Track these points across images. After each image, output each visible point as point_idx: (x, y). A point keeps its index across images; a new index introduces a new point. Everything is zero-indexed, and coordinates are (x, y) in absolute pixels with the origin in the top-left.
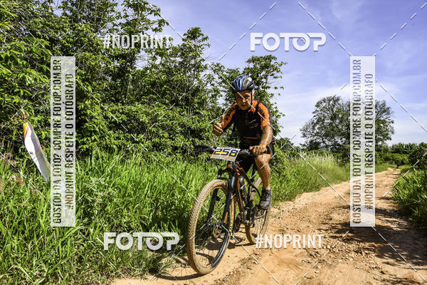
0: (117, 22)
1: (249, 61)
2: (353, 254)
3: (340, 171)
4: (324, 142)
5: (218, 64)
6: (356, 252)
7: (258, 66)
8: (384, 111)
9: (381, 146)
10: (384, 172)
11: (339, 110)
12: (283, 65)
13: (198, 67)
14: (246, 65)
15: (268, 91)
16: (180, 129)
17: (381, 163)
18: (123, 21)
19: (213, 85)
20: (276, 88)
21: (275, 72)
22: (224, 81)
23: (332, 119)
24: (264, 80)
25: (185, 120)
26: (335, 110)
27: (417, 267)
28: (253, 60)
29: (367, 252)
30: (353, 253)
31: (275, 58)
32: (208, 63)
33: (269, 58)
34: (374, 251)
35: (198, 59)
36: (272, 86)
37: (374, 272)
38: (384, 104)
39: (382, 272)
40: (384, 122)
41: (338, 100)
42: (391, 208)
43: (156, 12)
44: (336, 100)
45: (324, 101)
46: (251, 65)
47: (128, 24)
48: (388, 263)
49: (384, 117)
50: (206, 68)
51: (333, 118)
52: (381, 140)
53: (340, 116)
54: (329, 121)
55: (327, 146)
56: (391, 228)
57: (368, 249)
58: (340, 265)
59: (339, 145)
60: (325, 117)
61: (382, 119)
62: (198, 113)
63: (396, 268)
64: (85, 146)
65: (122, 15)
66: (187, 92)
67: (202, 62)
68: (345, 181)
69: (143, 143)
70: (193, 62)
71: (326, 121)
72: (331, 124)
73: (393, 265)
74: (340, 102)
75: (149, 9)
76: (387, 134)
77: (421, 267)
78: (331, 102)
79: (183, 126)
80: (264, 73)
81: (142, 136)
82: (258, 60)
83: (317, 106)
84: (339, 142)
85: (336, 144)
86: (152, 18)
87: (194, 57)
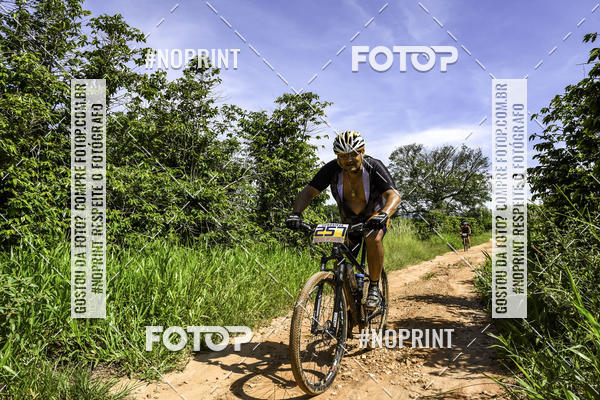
0: (82, 50)
1: (280, 101)
2: (394, 365)
3: (420, 247)
4: (403, 208)
5: (233, 107)
6: (400, 361)
7: (293, 108)
8: (481, 163)
9: (479, 210)
10: (485, 245)
11: (421, 164)
12: (328, 106)
13: (205, 111)
14: (277, 106)
15: (308, 142)
16: (176, 199)
17: (481, 233)
18: (92, 49)
19: (230, 135)
20: (318, 137)
21: (316, 116)
22: (247, 130)
23: (412, 175)
24: (301, 127)
25: (182, 185)
26: (416, 163)
27: (472, 376)
28: (286, 99)
29: (414, 360)
30: (394, 363)
31: (316, 97)
32: (218, 105)
33: (309, 96)
34: (425, 358)
35: (205, 100)
36: (313, 135)
37: (413, 388)
38: (480, 154)
39: (424, 387)
40: (481, 177)
41: (419, 149)
42: (473, 295)
43: (140, 38)
44: (417, 149)
45: (401, 151)
46: (284, 106)
47: (99, 53)
48: (436, 374)
49: (480, 170)
50: (216, 112)
51: (414, 173)
52: (479, 202)
53: (423, 171)
54: (409, 178)
55: (408, 213)
56: (462, 324)
57: (418, 356)
58: (371, 381)
59: (423, 210)
60: (403, 173)
61: (478, 173)
62: (207, 175)
63: (445, 379)
64: (8, 232)
65: (90, 40)
66: (189, 146)
67: (211, 105)
68: (427, 260)
69: (118, 222)
70: (196, 104)
71: (405, 179)
72: (410, 183)
73: (443, 375)
74: (422, 152)
75: (130, 33)
76: (486, 193)
77: (479, 375)
78: (410, 153)
79: (180, 194)
80: (302, 117)
81: (117, 212)
82: (292, 98)
83: (392, 158)
84: (424, 206)
85: (420, 210)
86: (133, 45)
87: (198, 98)
